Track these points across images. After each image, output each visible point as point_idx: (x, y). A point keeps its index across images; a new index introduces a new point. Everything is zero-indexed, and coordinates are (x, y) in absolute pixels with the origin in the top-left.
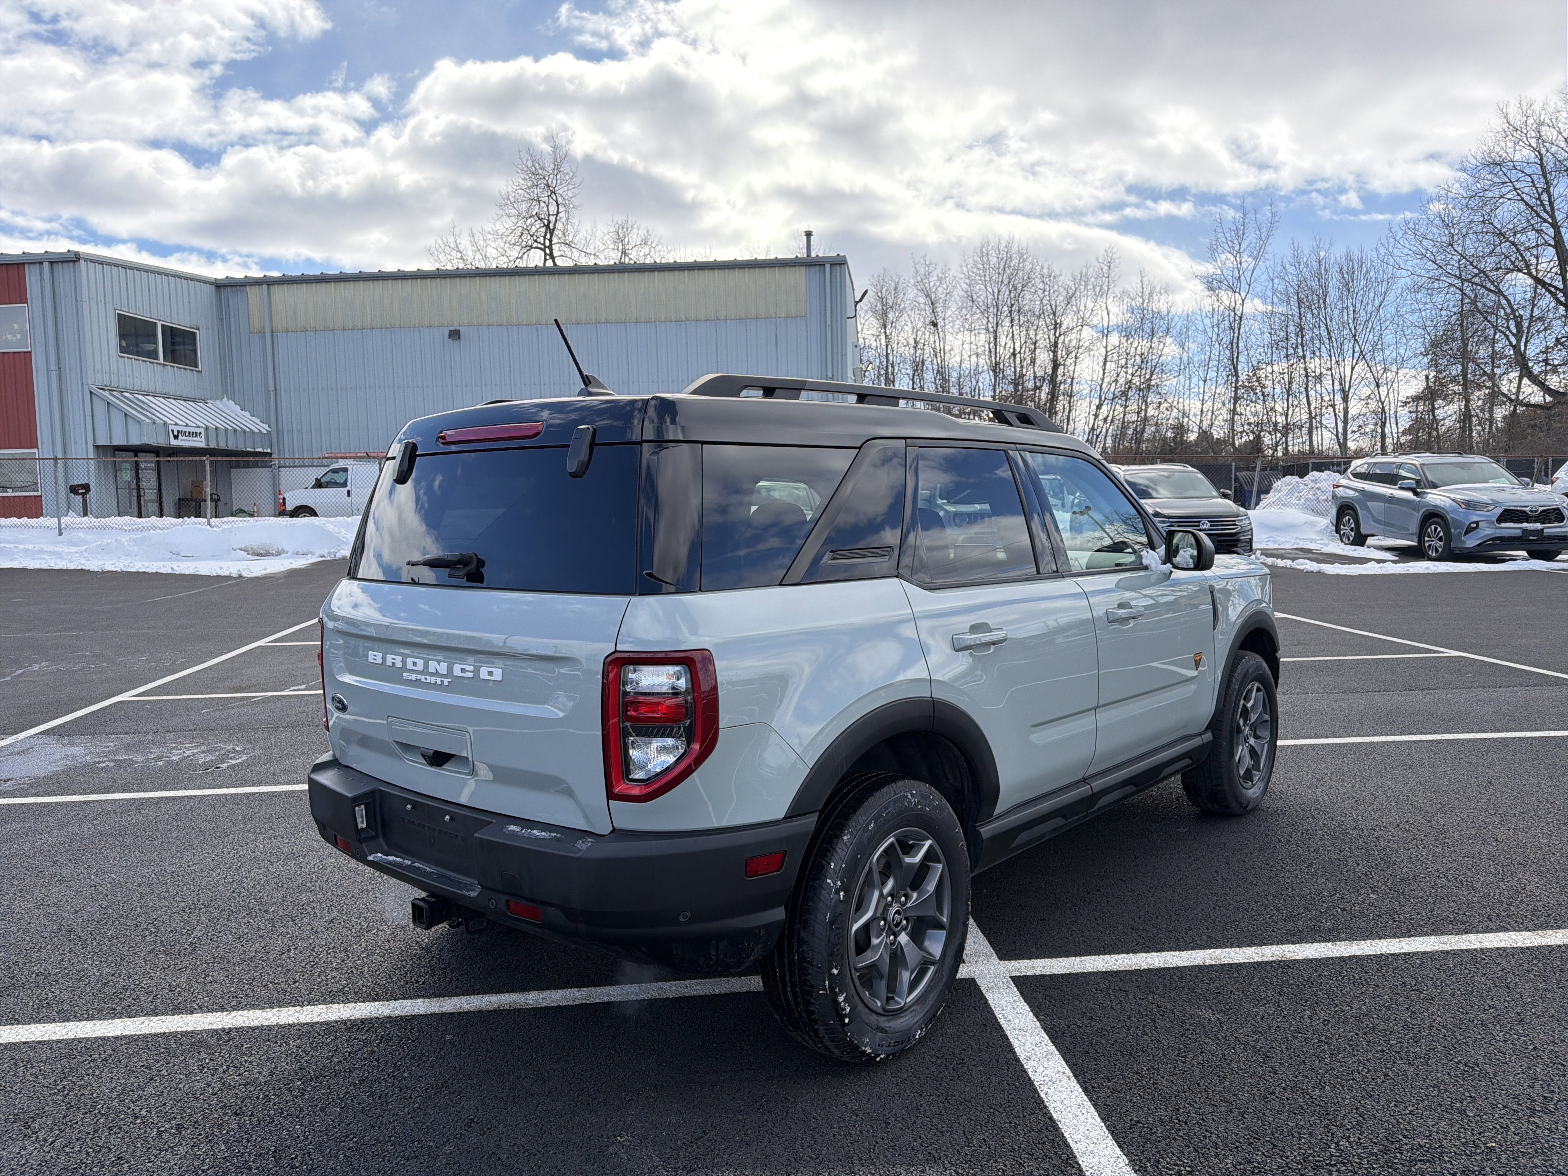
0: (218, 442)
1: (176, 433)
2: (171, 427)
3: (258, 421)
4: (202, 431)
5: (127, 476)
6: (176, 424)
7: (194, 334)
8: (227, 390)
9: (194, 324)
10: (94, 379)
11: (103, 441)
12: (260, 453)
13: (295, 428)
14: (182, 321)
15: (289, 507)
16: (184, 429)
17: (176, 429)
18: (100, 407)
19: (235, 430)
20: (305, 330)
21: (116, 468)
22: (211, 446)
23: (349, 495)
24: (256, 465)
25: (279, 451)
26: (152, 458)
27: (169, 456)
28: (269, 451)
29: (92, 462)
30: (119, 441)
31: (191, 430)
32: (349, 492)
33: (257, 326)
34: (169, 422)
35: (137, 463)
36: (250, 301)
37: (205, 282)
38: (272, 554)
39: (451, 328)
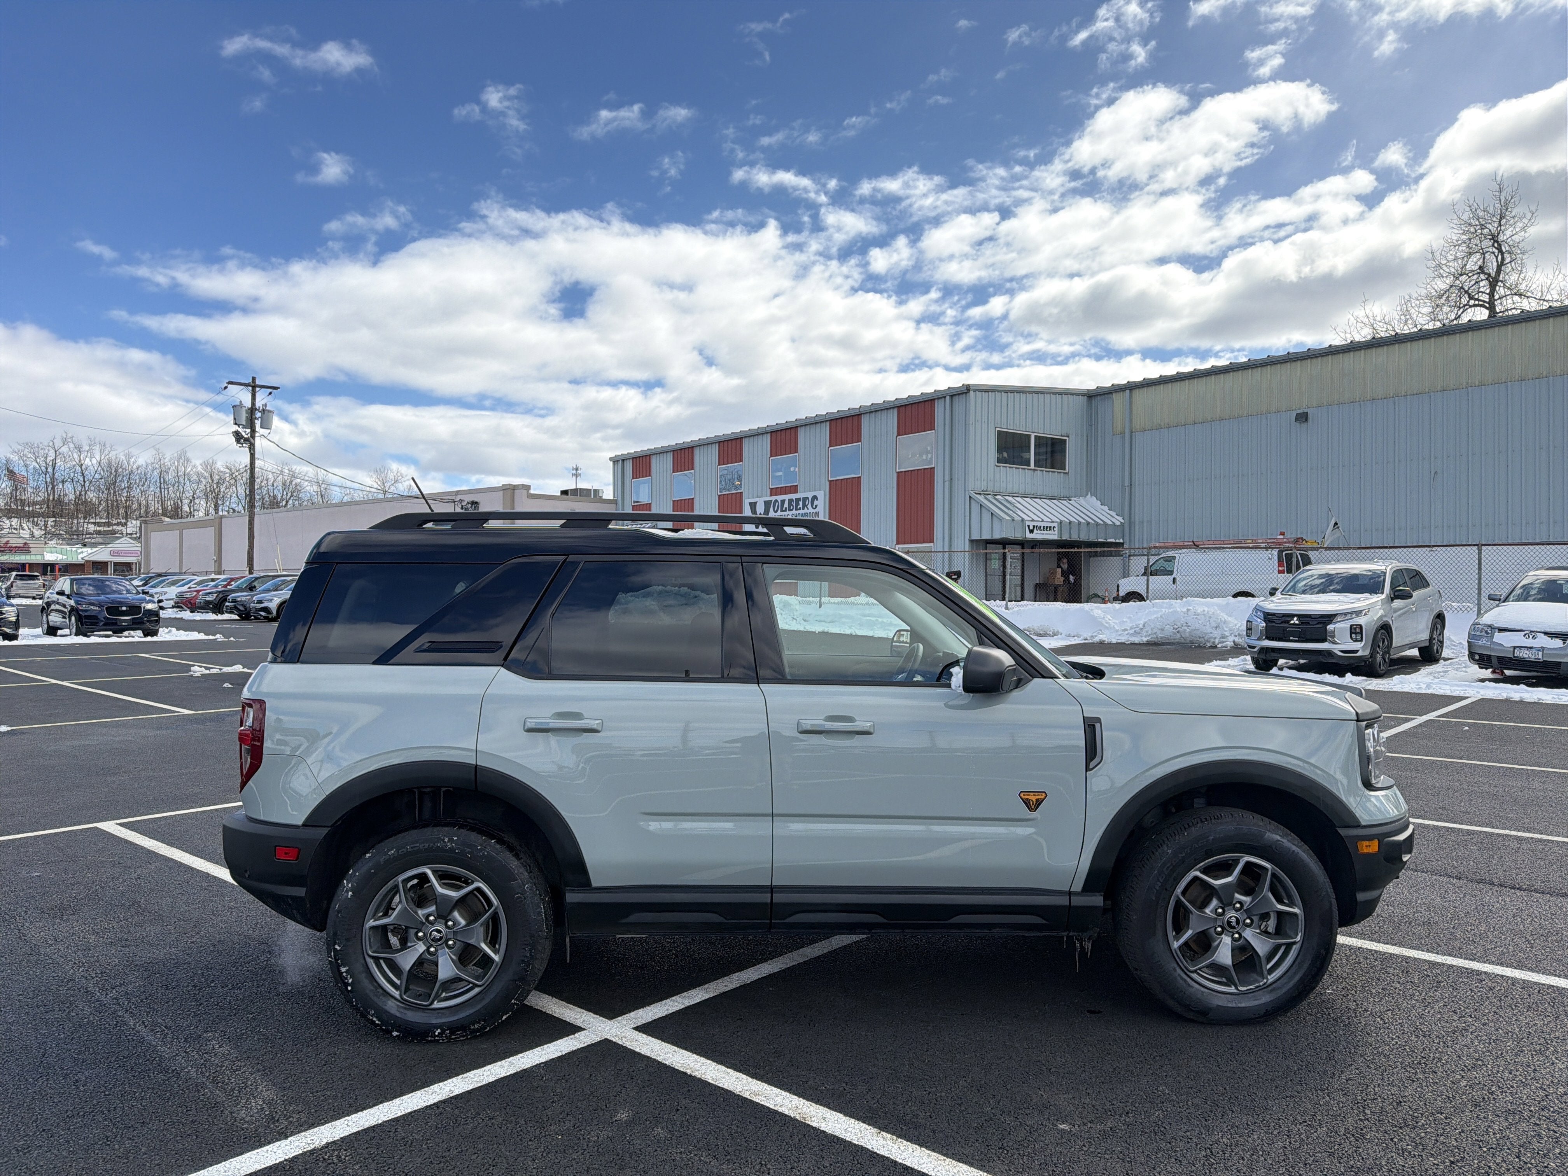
0: (1070, 534)
1: (1031, 528)
2: (1027, 523)
3: (1114, 514)
4: (1056, 525)
5: (995, 564)
6: (1033, 520)
7: (1065, 440)
8: (1090, 487)
9: (1064, 433)
10: (975, 484)
11: (975, 537)
12: (1111, 543)
13: (1145, 519)
14: (1053, 431)
15: (1122, 593)
16: (1039, 524)
17: (1031, 524)
18: (975, 508)
19: (1088, 523)
20: (1159, 428)
21: (987, 558)
22: (1064, 538)
23: (1174, 582)
24: (1110, 554)
25: (1130, 541)
26: (1018, 549)
27: (1032, 548)
28: (1121, 541)
29: (967, 554)
30: (986, 536)
31: (1046, 524)
32: (1174, 579)
33: (1119, 427)
34: (1026, 518)
35: (1004, 555)
36: (1115, 404)
37: (1077, 395)
38: (1049, 635)
39: (1299, 411)
